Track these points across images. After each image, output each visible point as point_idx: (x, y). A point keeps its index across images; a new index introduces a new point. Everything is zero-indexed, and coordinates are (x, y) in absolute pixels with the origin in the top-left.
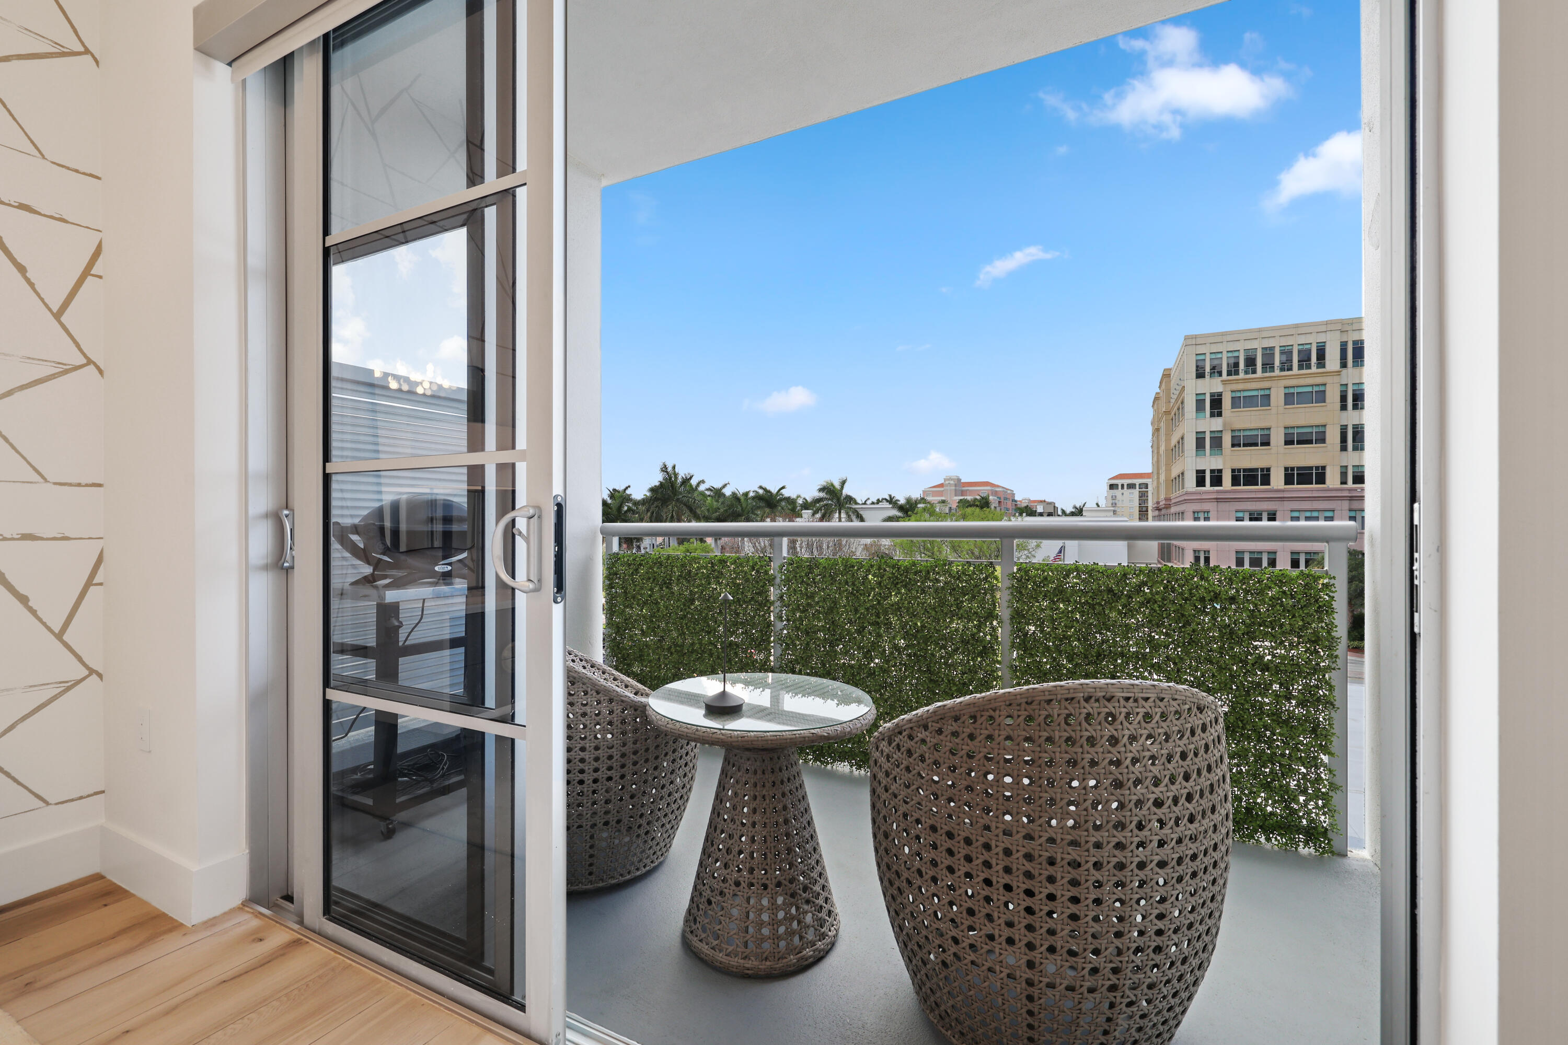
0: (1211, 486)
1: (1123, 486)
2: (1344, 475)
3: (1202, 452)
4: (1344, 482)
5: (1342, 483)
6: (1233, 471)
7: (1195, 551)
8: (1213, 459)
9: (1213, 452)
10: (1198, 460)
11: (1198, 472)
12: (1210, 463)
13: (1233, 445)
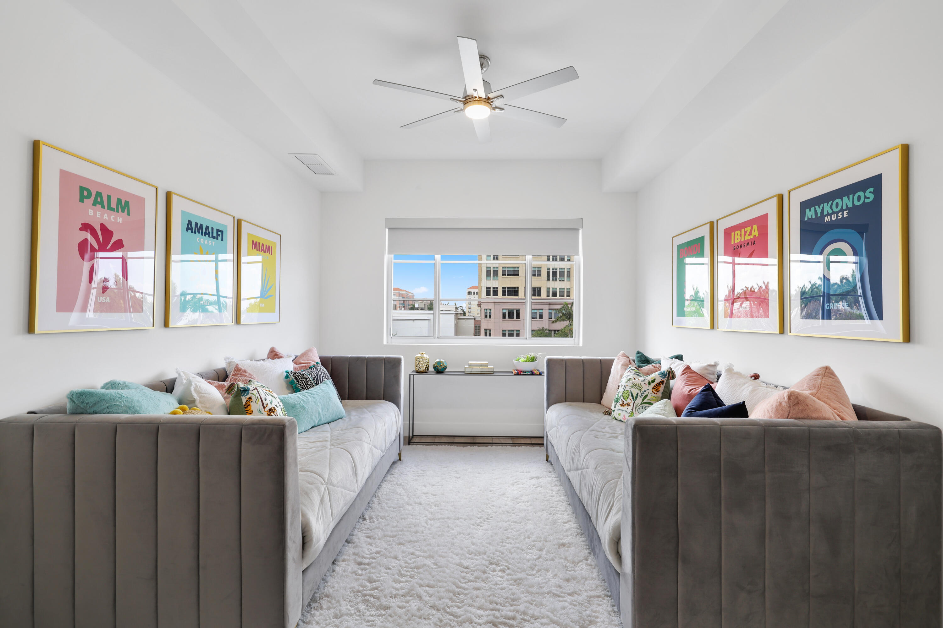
0: (493, 295)
1: (474, 293)
2: (548, 292)
3: (489, 278)
4: (548, 296)
5: (547, 296)
6: (503, 288)
7: (485, 330)
8: (494, 281)
9: (494, 278)
10: (487, 281)
11: (487, 288)
12: (493, 283)
13: (503, 275)
